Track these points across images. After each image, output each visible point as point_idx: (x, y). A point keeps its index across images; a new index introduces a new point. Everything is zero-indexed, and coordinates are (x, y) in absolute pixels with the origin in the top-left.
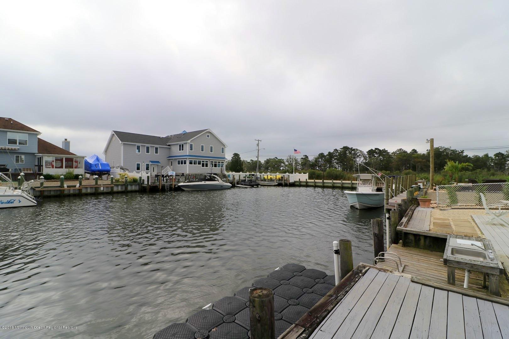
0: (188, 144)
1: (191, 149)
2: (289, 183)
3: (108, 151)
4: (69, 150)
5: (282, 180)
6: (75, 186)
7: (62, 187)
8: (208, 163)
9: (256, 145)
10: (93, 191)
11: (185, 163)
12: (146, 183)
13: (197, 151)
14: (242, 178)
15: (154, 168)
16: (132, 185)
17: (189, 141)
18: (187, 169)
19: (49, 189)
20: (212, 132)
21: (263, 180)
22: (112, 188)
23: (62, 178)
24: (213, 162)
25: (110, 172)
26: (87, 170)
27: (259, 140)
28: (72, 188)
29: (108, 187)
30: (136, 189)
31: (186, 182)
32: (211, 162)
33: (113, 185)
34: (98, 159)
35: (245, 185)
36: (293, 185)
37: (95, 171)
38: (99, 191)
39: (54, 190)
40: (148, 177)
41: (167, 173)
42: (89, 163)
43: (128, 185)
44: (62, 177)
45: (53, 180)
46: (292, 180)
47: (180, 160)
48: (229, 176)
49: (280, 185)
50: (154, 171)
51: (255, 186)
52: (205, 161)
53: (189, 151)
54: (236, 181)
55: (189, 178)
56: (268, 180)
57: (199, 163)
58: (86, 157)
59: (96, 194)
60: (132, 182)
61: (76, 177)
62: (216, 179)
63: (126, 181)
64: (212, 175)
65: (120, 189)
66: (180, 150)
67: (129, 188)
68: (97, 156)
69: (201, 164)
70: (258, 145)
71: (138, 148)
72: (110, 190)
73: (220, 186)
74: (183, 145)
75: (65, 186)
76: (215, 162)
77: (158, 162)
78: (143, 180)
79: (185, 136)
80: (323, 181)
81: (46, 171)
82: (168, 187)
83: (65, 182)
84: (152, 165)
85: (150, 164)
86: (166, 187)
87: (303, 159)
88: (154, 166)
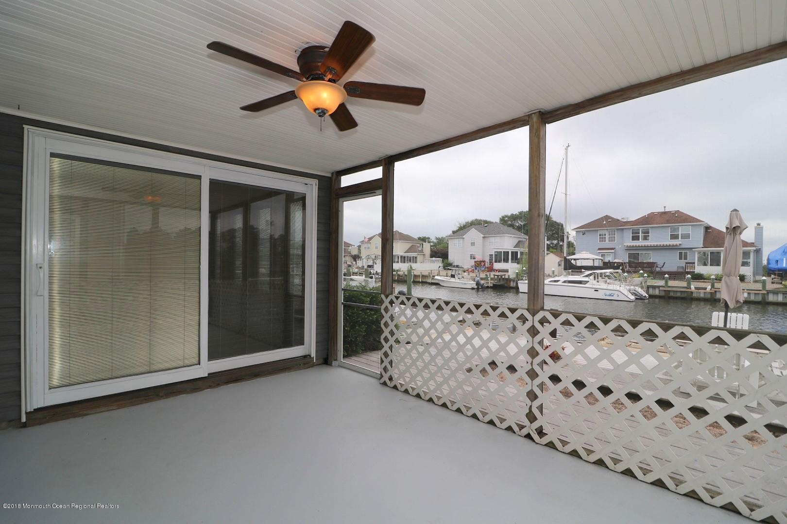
6: (705, 289)
7: (689, 289)
19: (675, 289)
22: (765, 296)
28: (702, 291)
29: (757, 294)
33: (765, 292)
37: (774, 269)
39: (681, 291)
44: (713, 277)
65: (780, 298)
72: (759, 298)
75: (692, 287)
81: (699, 269)
83: (692, 283)
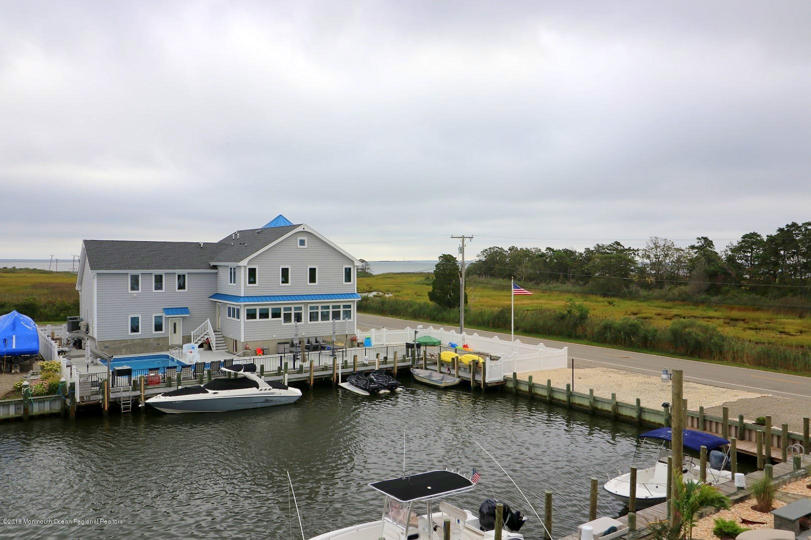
0: (243, 269)
1: (253, 281)
2: (485, 383)
3: (83, 284)
8: (303, 312)
11: (238, 317)
13: (270, 284)
15: (175, 324)
16: (43, 401)
17: (244, 263)
18: (242, 330)
20: (313, 232)
24: (316, 308)
25: (37, 353)
27: (463, 237)
30: (52, 409)
32: (311, 308)
41: (206, 337)
43: (32, 403)
47: (231, 306)
50: (175, 332)
52: (293, 307)
53: (246, 287)
57: (276, 315)
60: (46, 394)
63: (25, 393)
64: (242, 372)
65: (12, 411)
66: (231, 282)
69: (280, 317)
74: (234, 269)
76: (324, 308)
77: (185, 310)
82: (129, 404)
84: (170, 319)
85: (164, 315)
86: (124, 404)
87: (697, 248)
88: (175, 320)
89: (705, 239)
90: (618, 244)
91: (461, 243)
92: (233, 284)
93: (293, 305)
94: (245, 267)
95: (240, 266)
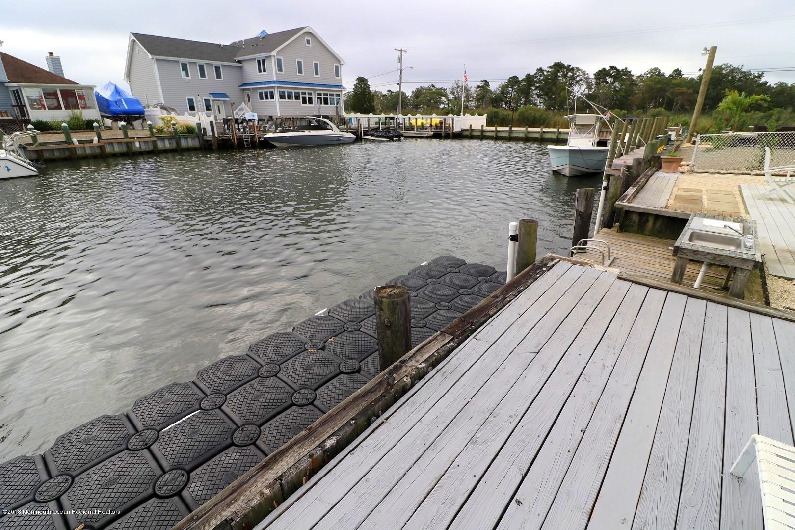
0: (273, 59)
1: (280, 70)
2: (453, 132)
3: (132, 75)
4: (63, 75)
5: (441, 128)
6: (91, 141)
7: (70, 144)
8: (313, 96)
9: (397, 61)
10: (124, 149)
11: (272, 97)
12: (209, 133)
13: (290, 74)
14: (373, 124)
15: (218, 106)
16: (187, 138)
17: (274, 53)
18: (277, 108)
19: (50, 147)
20: (315, 34)
21: (408, 128)
22: (154, 143)
23: (65, 127)
24: (320, 94)
25: (144, 114)
26: (105, 113)
27: (401, 50)
28: (87, 145)
29: (147, 142)
30: (194, 144)
31: (278, 131)
32: (318, 94)
33: (155, 139)
34: (117, 91)
35: (378, 136)
36: (459, 136)
37: (118, 112)
38: (134, 149)
39: (59, 149)
40: (211, 123)
41: (244, 116)
42: (103, 98)
43: (180, 138)
44: (64, 124)
45: (51, 131)
46: (457, 128)
47: (263, 91)
48: (351, 120)
49: (437, 136)
50: (220, 113)
51: (395, 139)
52: (307, 92)
53: (276, 73)
54: (362, 130)
55: (282, 124)
56: (418, 127)
57: (297, 97)
58: (95, 87)
59: (130, 154)
60: (186, 133)
61: (88, 126)
62: (328, 127)
63: (175, 130)
64: (321, 118)
65: (167, 145)
66: (260, 71)
67: (184, 143)
68: (115, 86)
69: (300, 99)
70: (400, 60)
71: (184, 67)
72: (151, 147)
73: (336, 139)
74: (263, 61)
75: (75, 140)
76: (325, 94)
77: (224, 95)
78: (204, 129)
79: (266, 42)
80: (510, 129)
81: (35, 115)
82: (248, 141)
83: (71, 134)
84: (215, 102)
85: (211, 98)
86: (246, 141)
87: (481, 87)
88: (219, 103)
89: (486, 81)
90: (433, 86)
91: (400, 55)
92: (263, 73)
93: (306, 90)
94: (274, 56)
95: (271, 56)
